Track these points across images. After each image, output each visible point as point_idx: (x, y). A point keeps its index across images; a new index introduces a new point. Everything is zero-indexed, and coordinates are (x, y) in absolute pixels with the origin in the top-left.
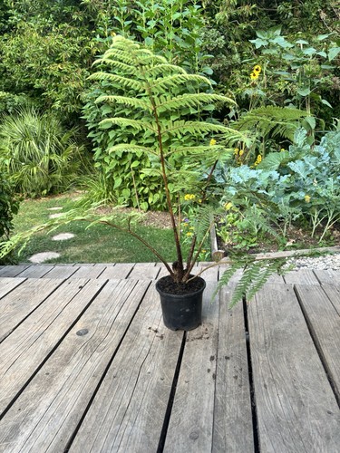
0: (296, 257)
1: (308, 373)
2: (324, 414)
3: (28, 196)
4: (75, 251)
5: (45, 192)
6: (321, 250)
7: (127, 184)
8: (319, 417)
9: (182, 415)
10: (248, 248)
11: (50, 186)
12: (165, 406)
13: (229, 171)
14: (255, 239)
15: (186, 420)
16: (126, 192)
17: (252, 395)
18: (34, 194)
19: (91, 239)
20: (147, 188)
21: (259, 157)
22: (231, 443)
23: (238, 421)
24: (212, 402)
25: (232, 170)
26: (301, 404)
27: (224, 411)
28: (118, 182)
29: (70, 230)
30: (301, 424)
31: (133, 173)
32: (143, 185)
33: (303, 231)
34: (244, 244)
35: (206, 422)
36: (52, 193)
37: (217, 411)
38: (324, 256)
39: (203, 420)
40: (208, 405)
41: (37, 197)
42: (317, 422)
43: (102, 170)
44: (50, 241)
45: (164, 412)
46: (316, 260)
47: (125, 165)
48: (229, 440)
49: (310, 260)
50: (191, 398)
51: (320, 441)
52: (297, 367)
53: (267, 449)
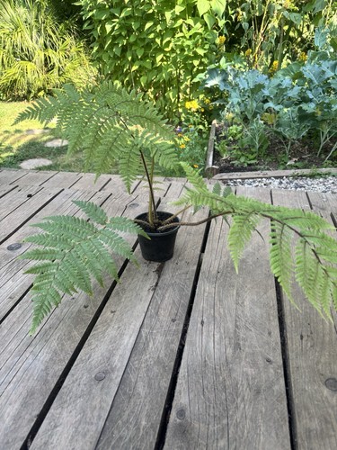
0: (296, 177)
1: (258, 310)
2: (261, 362)
3: (24, 97)
4: (67, 159)
6: (324, 170)
8: (254, 364)
9: (94, 351)
10: (246, 165)
12: (79, 338)
14: (255, 155)
15: (97, 357)
17: (185, 332)
18: (31, 96)
22: (141, 389)
23: (158, 362)
24: (133, 338)
26: (237, 347)
30: (230, 371)
33: (309, 149)
34: (242, 160)
35: (119, 362)
38: (325, 178)
39: (116, 358)
40: (128, 341)
42: (251, 371)
44: (43, 147)
46: (316, 181)
48: (140, 384)
49: (309, 181)
50: (112, 332)
51: (248, 394)
52: (247, 303)
53: (181, 398)
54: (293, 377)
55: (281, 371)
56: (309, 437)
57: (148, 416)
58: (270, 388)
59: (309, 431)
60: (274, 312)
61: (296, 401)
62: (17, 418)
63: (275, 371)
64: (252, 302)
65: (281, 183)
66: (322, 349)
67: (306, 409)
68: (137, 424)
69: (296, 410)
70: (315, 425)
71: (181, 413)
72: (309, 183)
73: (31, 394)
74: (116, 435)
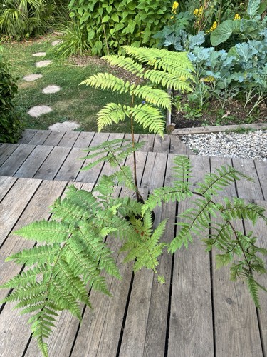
0: (227, 132)
1: (201, 267)
2: (203, 292)
3: (14, 38)
4: (63, 105)
5: (28, 35)
7: (99, 37)
8: (200, 293)
9: (137, 290)
10: (194, 119)
11: (32, 29)
12: (129, 284)
13: (187, 38)
14: (200, 110)
15: (139, 293)
16: (99, 44)
17: (172, 279)
18: (19, 37)
19: (73, 94)
20: (117, 42)
21: (215, 25)
22: (158, 306)
23: (163, 294)
24: (151, 283)
25: (190, 37)
26: (194, 285)
27: (157, 288)
28: (91, 35)
29: (56, 83)
30: (191, 297)
31: (104, 26)
32: (113, 39)
33: (238, 103)
34: (191, 114)
35: (148, 295)
36: (33, 36)
37: (154, 288)
38: (247, 133)
39: (146, 293)
40: (150, 285)
41: (22, 40)
42: (199, 297)
43: (76, 19)
44: (41, 94)
45: (129, 288)
47: (97, 19)
48: (157, 304)
49: (236, 135)
50: (142, 281)
51: (198, 306)
52: (197, 263)
53: (173, 309)
54: (214, 299)
55: (210, 296)
56: (219, 322)
57: (163, 317)
58: (206, 303)
59: (219, 320)
60: (209, 267)
61: (215, 308)
62: (116, 320)
63: (208, 296)
64: (199, 261)
65: (217, 137)
66: (227, 285)
67: (219, 311)
68: (159, 320)
69: (215, 312)
70: (222, 318)
71: (174, 315)
72: (236, 137)
73: (118, 310)
74: (153, 324)
